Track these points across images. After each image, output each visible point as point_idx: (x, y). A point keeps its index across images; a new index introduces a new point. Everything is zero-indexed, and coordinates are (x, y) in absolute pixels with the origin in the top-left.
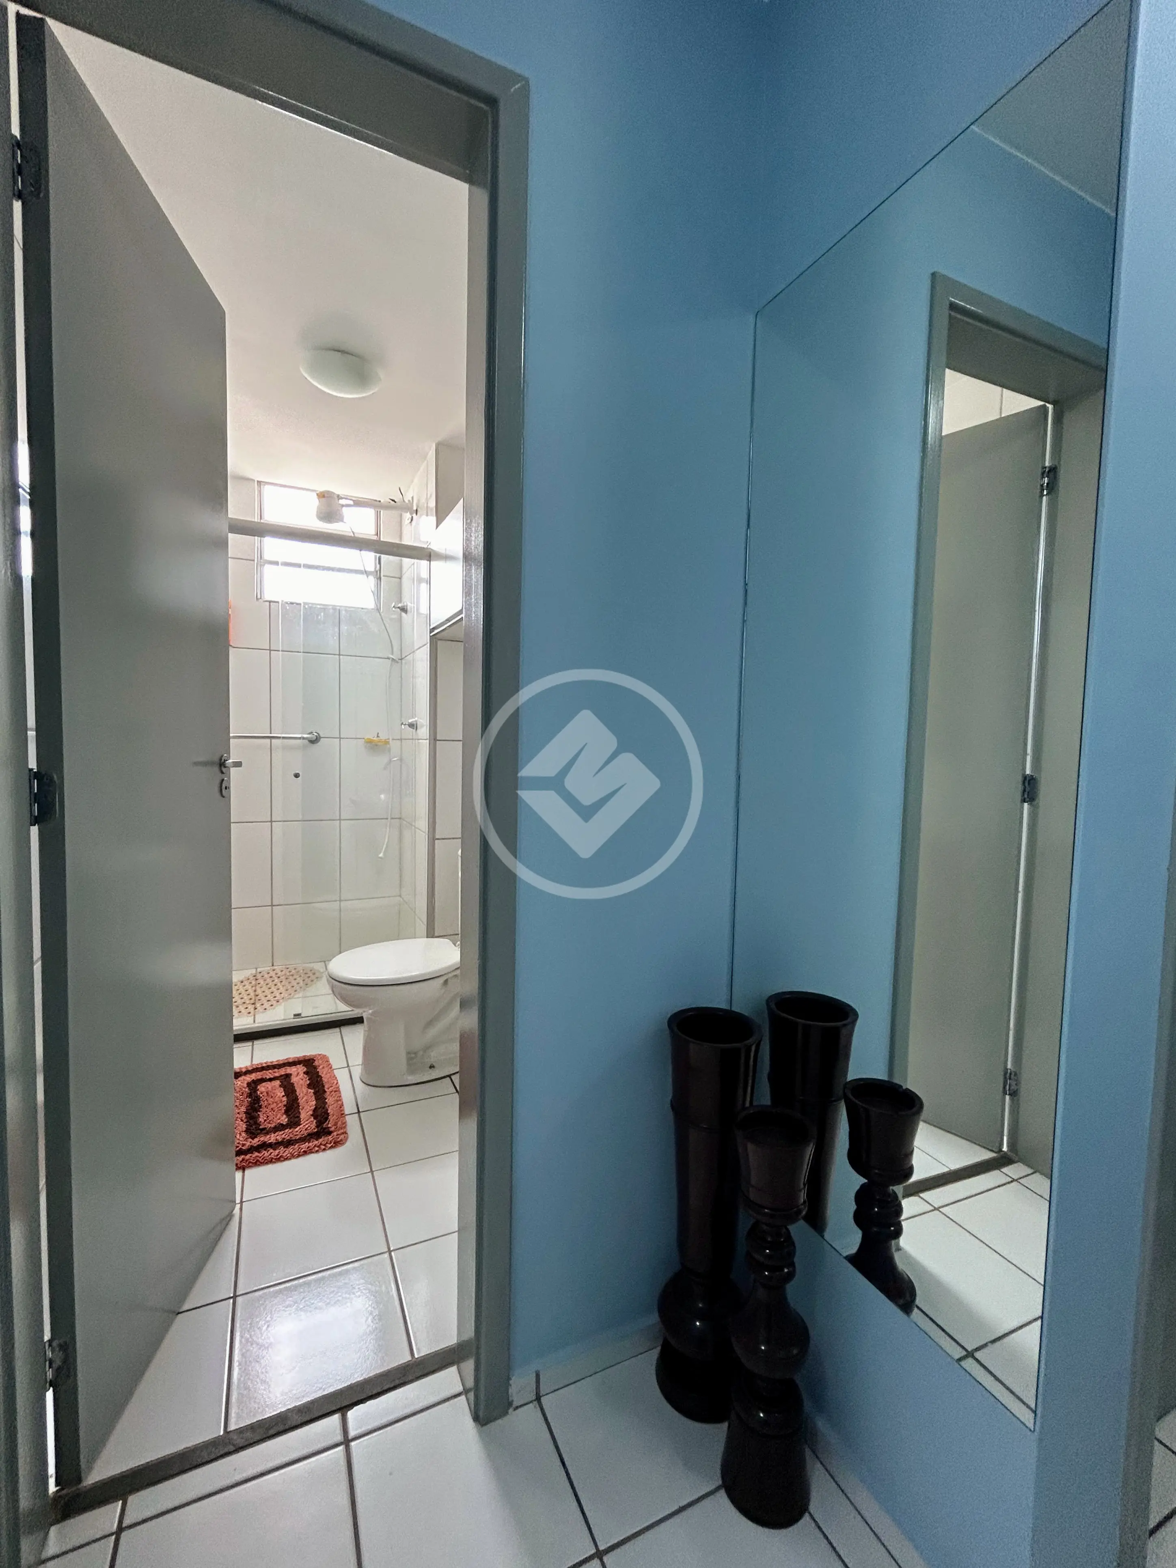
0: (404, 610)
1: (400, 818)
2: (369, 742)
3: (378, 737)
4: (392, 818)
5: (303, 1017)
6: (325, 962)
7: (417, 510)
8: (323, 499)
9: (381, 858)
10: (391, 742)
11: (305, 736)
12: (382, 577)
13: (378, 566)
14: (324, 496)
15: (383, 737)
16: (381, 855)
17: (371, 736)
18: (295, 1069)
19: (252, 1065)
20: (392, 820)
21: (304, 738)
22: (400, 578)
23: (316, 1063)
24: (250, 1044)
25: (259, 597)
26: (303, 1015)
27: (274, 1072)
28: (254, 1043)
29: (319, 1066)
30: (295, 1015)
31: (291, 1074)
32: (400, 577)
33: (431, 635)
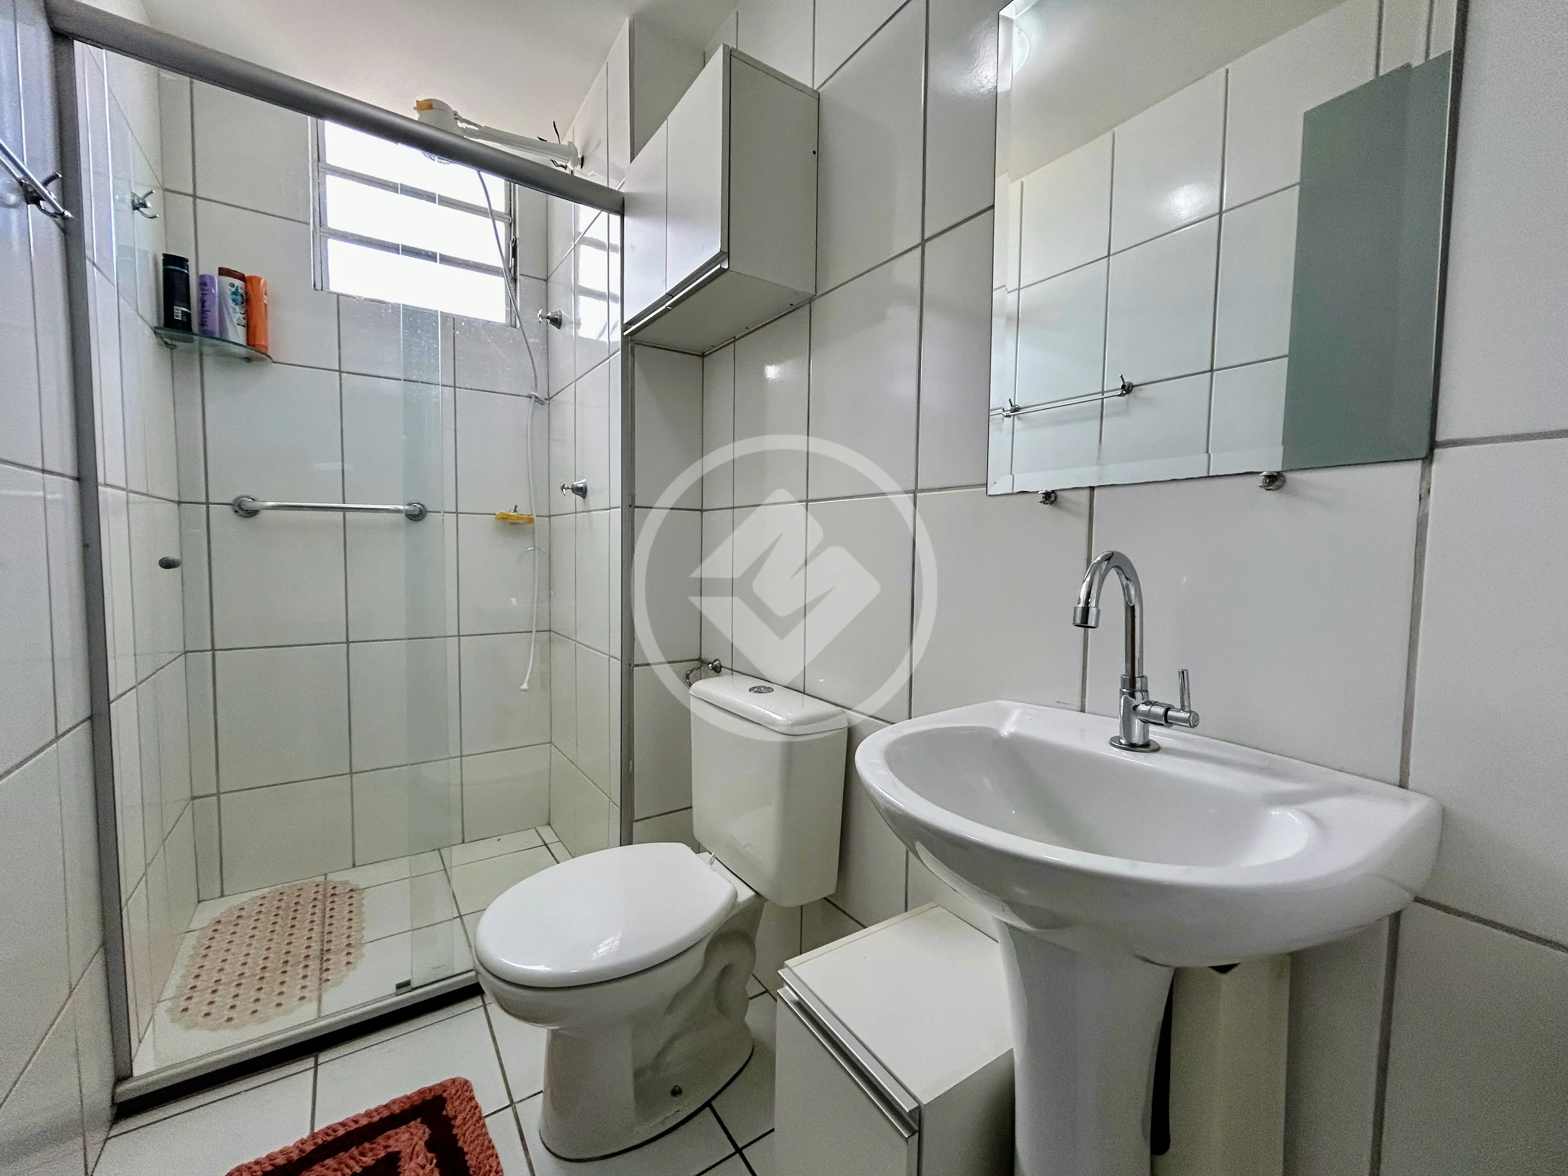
0: (557, 322)
1: (550, 631)
2: (504, 518)
3: (515, 511)
4: (537, 631)
5: (414, 989)
6: (439, 850)
7: (583, 159)
8: (430, 111)
9: (524, 690)
10: (535, 519)
11: (401, 507)
12: (519, 277)
13: (512, 261)
14: (430, 107)
15: (524, 510)
16: (525, 686)
17: (507, 510)
18: (406, 1136)
19: (314, 1136)
20: (538, 634)
21: (398, 511)
22: (546, 280)
23: (449, 1110)
24: (310, 1062)
25: (319, 286)
26: (414, 985)
27: (363, 1154)
28: (320, 1061)
29: (455, 1117)
30: (399, 986)
31: (399, 1152)
32: (546, 278)
33: (625, 334)
